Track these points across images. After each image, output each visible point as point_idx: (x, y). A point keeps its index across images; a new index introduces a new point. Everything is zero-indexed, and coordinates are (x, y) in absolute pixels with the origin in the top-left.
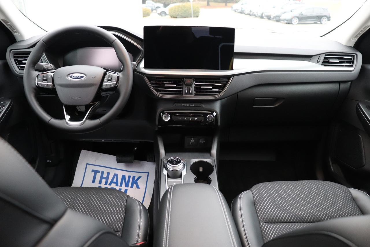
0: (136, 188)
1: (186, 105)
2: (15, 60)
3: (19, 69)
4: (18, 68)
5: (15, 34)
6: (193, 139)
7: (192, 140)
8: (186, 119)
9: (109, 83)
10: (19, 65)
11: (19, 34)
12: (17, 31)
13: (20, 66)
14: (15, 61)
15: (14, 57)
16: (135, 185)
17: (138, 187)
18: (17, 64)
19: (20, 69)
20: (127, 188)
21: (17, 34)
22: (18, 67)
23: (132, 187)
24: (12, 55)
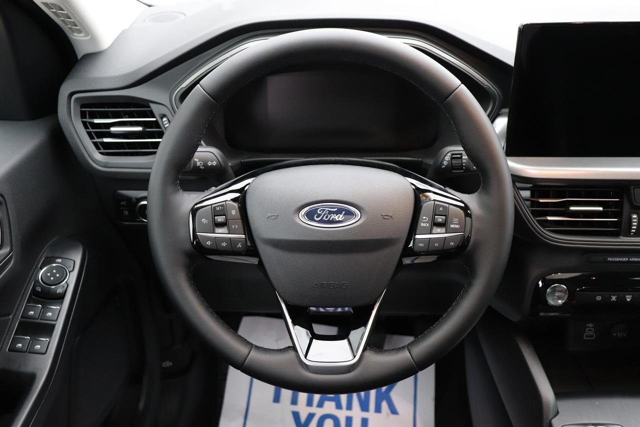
0: (388, 415)
1: (617, 259)
2: (85, 124)
3: (102, 153)
4: (98, 148)
5: (77, 38)
6: (591, 325)
7: (588, 327)
8: (614, 298)
9: (439, 234)
10: (100, 140)
11: (87, 34)
12: (81, 26)
13: (104, 144)
14: (86, 127)
15: (83, 115)
16: (384, 405)
17: (394, 411)
18: (91, 137)
19: (102, 151)
20: (365, 415)
21: (82, 35)
22: (95, 144)
23: (378, 409)
24: (75, 109)
